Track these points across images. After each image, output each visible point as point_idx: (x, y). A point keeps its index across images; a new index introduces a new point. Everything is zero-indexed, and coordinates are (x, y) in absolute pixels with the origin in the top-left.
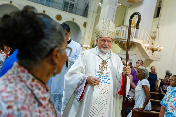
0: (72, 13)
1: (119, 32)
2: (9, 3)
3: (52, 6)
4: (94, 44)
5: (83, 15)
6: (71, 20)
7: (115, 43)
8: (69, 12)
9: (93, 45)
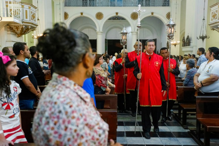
0: (150, 6)
1: (216, 13)
2: (80, 15)
3: (124, 5)
4: (184, 37)
5: (164, 4)
6: (150, 15)
7: (213, 29)
8: (146, 6)
9: (183, 40)
